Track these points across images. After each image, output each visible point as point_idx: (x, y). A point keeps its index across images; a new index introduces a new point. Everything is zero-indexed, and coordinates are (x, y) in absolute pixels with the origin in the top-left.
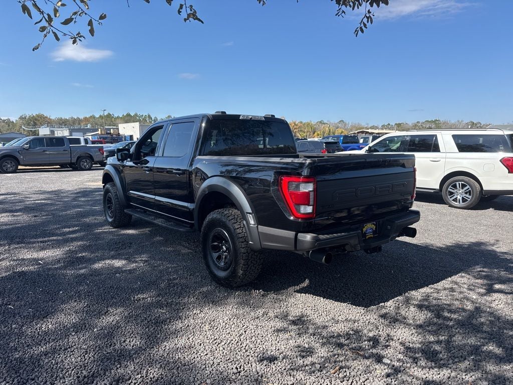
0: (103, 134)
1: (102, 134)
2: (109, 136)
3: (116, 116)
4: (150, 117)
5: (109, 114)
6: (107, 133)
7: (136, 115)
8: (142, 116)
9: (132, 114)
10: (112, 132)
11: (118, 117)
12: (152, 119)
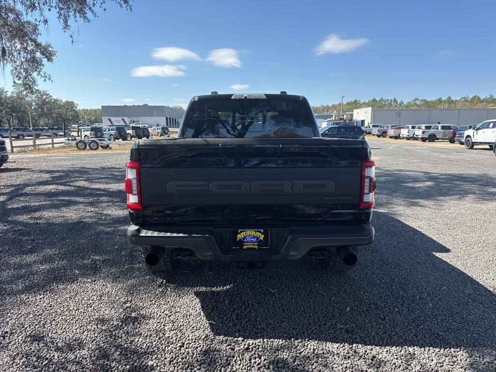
0: (337, 120)
1: (335, 120)
2: (342, 121)
3: (362, 101)
4: (395, 101)
5: (356, 101)
6: (340, 119)
7: (382, 100)
8: (388, 100)
9: (378, 100)
10: (345, 118)
11: (364, 103)
12: (397, 103)
